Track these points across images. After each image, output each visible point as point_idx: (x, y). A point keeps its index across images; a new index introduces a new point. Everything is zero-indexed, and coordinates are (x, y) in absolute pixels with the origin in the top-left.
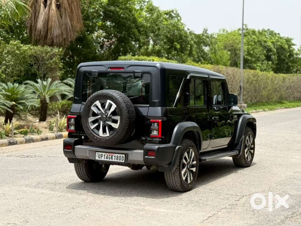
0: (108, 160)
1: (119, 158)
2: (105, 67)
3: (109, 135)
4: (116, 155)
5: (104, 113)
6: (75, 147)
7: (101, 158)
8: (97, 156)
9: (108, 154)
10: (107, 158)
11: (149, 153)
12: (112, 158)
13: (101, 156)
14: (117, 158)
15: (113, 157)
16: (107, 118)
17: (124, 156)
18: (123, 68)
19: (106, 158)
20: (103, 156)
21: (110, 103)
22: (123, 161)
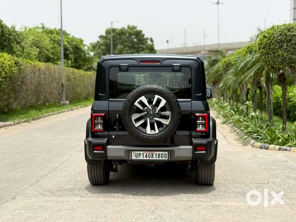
0: (148, 158)
1: (161, 156)
2: (136, 60)
3: (158, 132)
4: (157, 153)
5: (151, 109)
6: (108, 147)
7: (139, 157)
8: (133, 155)
9: (147, 152)
10: (147, 157)
11: (198, 148)
12: (152, 156)
13: (139, 156)
14: (159, 156)
15: (154, 155)
16: (155, 114)
17: (167, 153)
18: (159, 62)
19: (145, 157)
20: (142, 155)
21: (158, 98)
22: (167, 159)
